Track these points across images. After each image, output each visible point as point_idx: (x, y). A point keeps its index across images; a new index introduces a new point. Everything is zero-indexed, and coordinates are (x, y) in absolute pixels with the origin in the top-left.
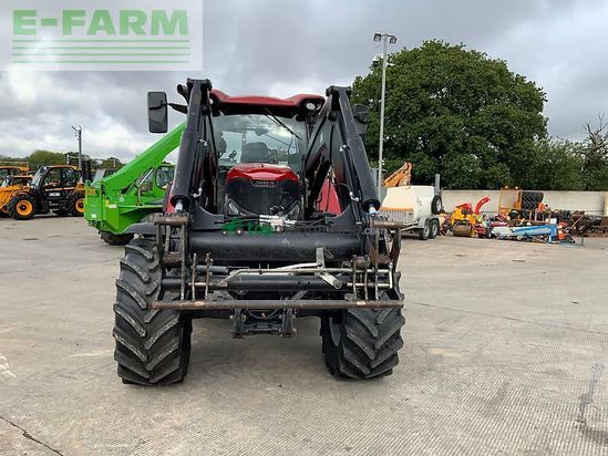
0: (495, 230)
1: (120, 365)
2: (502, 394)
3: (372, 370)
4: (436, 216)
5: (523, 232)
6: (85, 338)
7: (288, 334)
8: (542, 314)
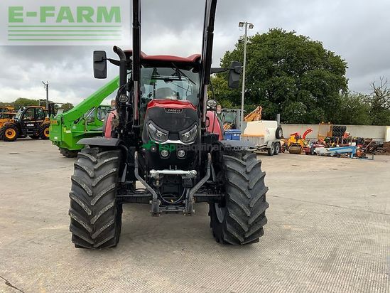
0: (316, 150)
1: (73, 235)
2: (333, 256)
3: (246, 239)
4: (278, 140)
5: (335, 151)
6: (49, 217)
7: (190, 213)
8: (353, 203)
